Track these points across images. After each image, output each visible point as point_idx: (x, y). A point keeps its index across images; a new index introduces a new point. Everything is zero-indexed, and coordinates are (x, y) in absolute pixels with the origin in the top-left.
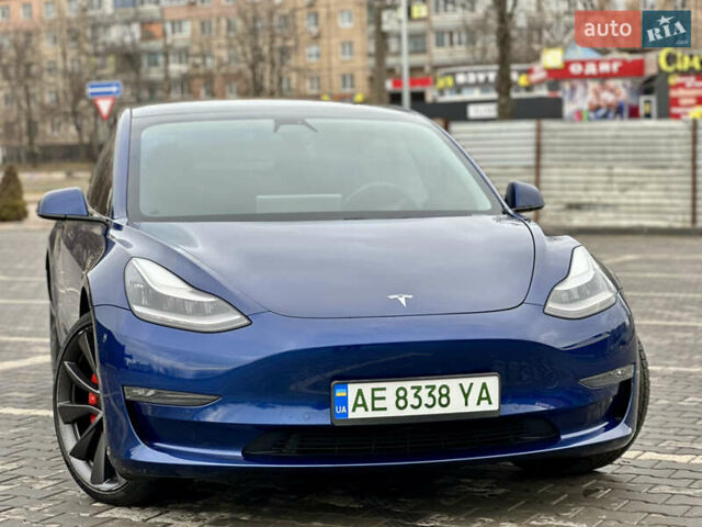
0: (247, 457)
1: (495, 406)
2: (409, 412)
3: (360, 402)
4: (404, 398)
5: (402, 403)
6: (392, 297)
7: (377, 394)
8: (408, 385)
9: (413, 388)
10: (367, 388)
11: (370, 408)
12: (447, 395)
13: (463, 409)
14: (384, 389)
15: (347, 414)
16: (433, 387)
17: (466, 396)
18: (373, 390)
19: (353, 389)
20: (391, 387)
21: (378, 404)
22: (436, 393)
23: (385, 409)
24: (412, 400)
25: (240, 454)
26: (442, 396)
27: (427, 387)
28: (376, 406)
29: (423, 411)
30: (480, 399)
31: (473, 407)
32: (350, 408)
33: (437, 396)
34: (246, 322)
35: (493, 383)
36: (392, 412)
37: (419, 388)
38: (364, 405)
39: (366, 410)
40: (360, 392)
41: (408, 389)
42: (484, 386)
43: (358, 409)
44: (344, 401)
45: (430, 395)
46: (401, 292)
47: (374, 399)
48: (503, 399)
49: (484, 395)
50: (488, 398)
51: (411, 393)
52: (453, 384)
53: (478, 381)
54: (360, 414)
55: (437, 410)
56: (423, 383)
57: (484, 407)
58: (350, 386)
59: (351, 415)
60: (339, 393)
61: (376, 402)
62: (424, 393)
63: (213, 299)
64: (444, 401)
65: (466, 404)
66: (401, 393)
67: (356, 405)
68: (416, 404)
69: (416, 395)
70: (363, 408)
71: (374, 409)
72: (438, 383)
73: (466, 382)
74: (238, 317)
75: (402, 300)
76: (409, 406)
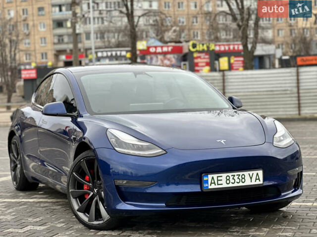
0: (167, 206)
1: (261, 182)
2: (231, 185)
3: (213, 182)
4: (229, 180)
5: (228, 182)
6: (218, 141)
7: (219, 178)
8: (230, 174)
9: (232, 176)
10: (215, 176)
11: (216, 184)
12: (244, 178)
13: (251, 184)
14: (221, 176)
15: (208, 187)
16: (239, 175)
17: (251, 178)
18: (218, 177)
19: (210, 177)
20: (224, 175)
21: (219, 182)
22: (240, 177)
23: (222, 184)
25: (164, 205)
26: (242, 178)
27: (237, 175)
28: (219, 183)
29: (236, 185)
30: (256, 179)
31: (253, 183)
32: (209, 184)
33: (241, 179)
34: (165, 152)
35: (260, 173)
36: (225, 185)
37: (234, 176)
38: (214, 183)
39: (215, 185)
40: (213, 178)
41: (230, 176)
42: (257, 174)
43: (212, 184)
44: (207, 182)
45: (238, 178)
46: (221, 139)
47: (218, 180)
48: (264, 180)
49: (257, 178)
50: (259, 179)
51: (231, 178)
52: (246, 173)
53: (255, 172)
54: (213, 186)
55: (241, 184)
56: (235, 174)
57: (258, 182)
58: (209, 175)
59: (210, 187)
60: (205, 179)
61: (219, 181)
62: (236, 178)
63: (148, 144)
64: (243, 180)
65: (251, 181)
66: (228, 178)
67: (211, 183)
68: (233, 182)
69: (233, 179)
70: (214, 184)
71: (218, 184)
72: (241, 173)
73: (251, 173)
74: (161, 150)
75: (222, 141)
76: (231, 183)
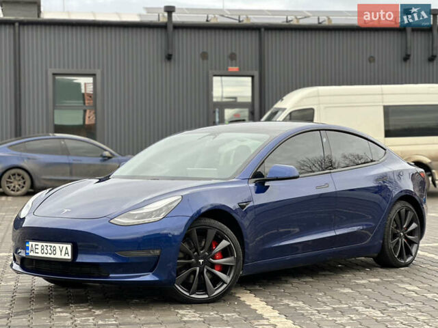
1: (70, 257)
2: (44, 255)
3: (32, 249)
5: (42, 251)
7: (37, 247)
8: (44, 244)
10: (34, 243)
11: (34, 252)
13: (61, 257)
16: (51, 247)
17: (61, 251)
19: (30, 243)
20: (40, 244)
21: (37, 251)
22: (52, 249)
23: (38, 253)
24: (46, 251)
26: (54, 250)
29: (48, 256)
30: (65, 253)
31: (63, 257)
35: (69, 247)
36: (40, 255)
37: (47, 246)
40: (32, 245)
42: (67, 248)
43: (32, 252)
49: (67, 252)
50: (68, 254)
51: (45, 247)
52: (57, 245)
53: (65, 246)
54: (32, 254)
55: (52, 256)
56: (48, 244)
57: (67, 257)
59: (30, 254)
60: (27, 245)
62: (49, 248)
64: (54, 252)
65: (61, 255)
66: (43, 247)
69: (47, 249)
72: (53, 245)
73: (61, 245)
75: (66, 211)
76: (45, 253)
